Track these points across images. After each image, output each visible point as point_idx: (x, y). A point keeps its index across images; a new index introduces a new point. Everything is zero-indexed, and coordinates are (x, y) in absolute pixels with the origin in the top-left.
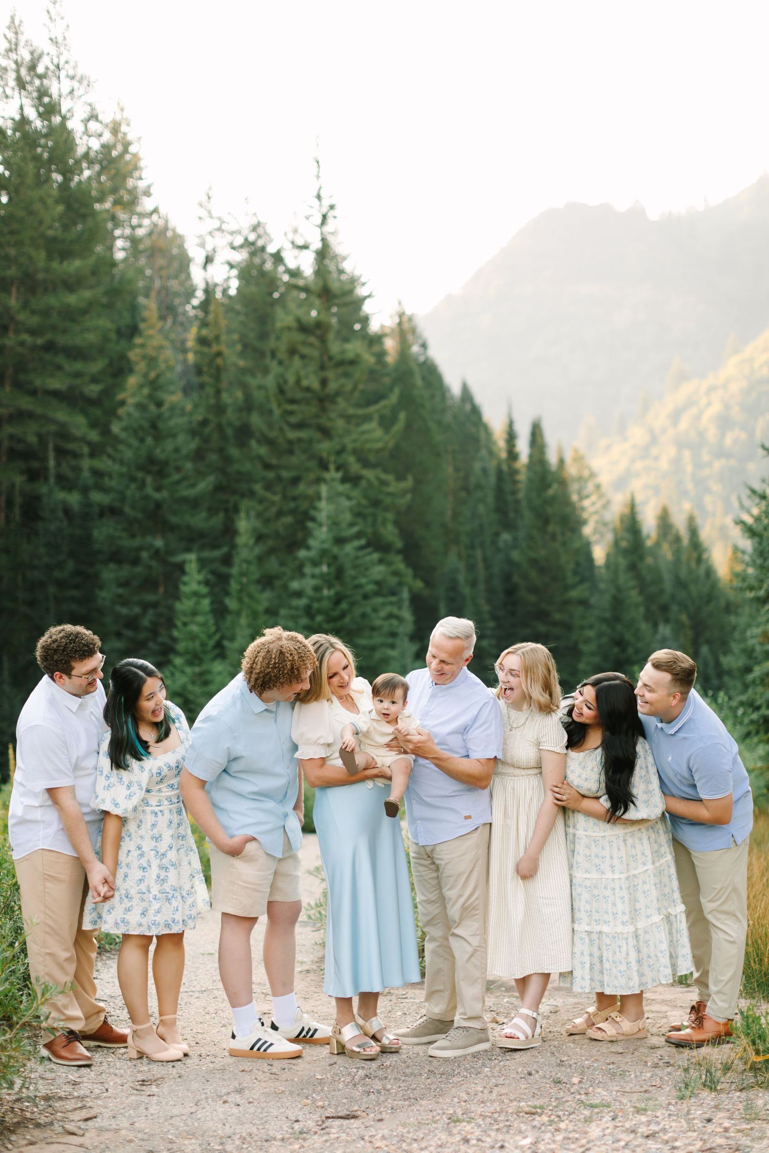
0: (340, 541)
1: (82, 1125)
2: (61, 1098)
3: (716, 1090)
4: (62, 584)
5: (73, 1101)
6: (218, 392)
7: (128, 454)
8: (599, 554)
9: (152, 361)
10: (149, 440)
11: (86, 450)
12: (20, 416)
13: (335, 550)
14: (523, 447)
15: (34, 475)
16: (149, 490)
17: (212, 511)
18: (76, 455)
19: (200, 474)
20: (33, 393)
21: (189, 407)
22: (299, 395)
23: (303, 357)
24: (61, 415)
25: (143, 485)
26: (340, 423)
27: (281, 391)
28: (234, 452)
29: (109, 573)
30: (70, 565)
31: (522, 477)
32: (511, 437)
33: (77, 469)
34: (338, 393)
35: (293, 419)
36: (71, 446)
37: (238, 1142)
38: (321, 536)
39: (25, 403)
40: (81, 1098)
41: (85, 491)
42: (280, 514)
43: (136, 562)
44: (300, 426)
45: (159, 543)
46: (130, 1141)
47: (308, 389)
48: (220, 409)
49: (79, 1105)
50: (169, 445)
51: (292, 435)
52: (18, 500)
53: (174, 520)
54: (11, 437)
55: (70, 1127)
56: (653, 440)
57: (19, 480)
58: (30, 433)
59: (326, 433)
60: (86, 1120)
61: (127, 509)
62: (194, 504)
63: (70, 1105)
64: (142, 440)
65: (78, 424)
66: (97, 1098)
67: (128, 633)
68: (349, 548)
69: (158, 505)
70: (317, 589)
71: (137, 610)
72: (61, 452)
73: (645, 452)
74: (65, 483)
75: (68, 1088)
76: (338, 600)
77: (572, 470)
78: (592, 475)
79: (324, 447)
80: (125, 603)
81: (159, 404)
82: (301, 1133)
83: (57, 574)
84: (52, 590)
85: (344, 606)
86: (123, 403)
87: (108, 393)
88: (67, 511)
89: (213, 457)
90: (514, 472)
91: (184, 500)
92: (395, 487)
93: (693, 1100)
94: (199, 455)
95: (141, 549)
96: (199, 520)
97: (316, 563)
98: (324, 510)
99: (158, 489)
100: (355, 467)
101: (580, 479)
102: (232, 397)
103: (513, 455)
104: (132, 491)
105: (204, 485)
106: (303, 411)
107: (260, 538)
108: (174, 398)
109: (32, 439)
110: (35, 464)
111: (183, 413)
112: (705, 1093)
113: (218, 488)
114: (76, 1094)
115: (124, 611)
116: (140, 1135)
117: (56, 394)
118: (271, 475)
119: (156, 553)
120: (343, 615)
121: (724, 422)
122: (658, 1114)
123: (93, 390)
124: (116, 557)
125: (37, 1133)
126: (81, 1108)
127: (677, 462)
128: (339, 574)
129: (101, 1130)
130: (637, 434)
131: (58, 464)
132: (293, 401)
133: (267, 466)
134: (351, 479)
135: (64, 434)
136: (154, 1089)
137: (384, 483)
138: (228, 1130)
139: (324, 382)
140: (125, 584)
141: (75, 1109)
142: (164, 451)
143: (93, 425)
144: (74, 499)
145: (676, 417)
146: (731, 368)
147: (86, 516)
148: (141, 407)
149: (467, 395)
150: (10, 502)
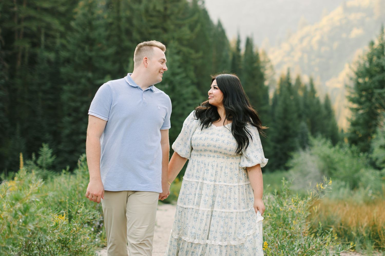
0: (174, 74)
4: (45, 92)
6: (118, 11)
7: (78, 36)
8: (271, 94)
10: (88, 30)
11: (58, 35)
12: (29, 18)
13: (172, 78)
14: (243, 46)
15: (35, 45)
16: (87, 51)
17: (114, 62)
18: (54, 37)
19: (109, 46)
20: (36, 8)
21: (106, 15)
22: (154, 13)
24: (48, 19)
25: (83, 49)
26: (172, 27)
27: (147, 11)
29: (67, 88)
30: (49, 84)
31: (243, 59)
32: (238, 42)
33: (54, 43)
34: (172, 14)
35: (152, 24)
36: (52, 33)
39: (32, 13)
41: (57, 52)
43: (79, 83)
44: (155, 27)
45: (90, 75)
47: (159, 12)
48: (119, 19)
50: (96, 32)
52: (27, 55)
53: (97, 65)
54: (25, 27)
56: (292, 49)
57: (27, 46)
58: (34, 26)
59: (165, 30)
61: (76, 59)
62: (106, 59)
64: (84, 30)
65: (56, 23)
67: (74, 114)
68: (178, 78)
69: (90, 58)
71: (78, 104)
72: (47, 36)
73: (289, 54)
74: (48, 48)
77: (262, 58)
78: (269, 61)
80: (74, 100)
81: (92, 13)
83: (43, 88)
84: (40, 94)
86: (76, 13)
87: (69, 11)
88: (49, 62)
89: (116, 39)
90: (239, 57)
91: (102, 57)
92: (194, 55)
94: (108, 38)
95: (81, 77)
96: (108, 66)
99: (91, 51)
101: (264, 62)
102: (125, 14)
103: (238, 50)
104: (79, 51)
105: (111, 51)
106: (156, 21)
108: (99, 12)
109: (34, 29)
110: (35, 40)
111: (103, 18)
113: (117, 53)
115: (73, 104)
117: (46, 10)
119: (89, 80)
121: (321, 43)
123: (62, 9)
124: (70, 81)
127: (301, 59)
130: (286, 46)
131: (45, 41)
132: (152, 16)
135: (49, 27)
137: (190, 54)
139: (166, 9)
140: (74, 92)
142: (95, 34)
143: (62, 24)
144: (52, 56)
145: (302, 40)
146: (324, 21)
147: (58, 63)
148: (84, 15)
149: (220, 25)
150: (23, 56)
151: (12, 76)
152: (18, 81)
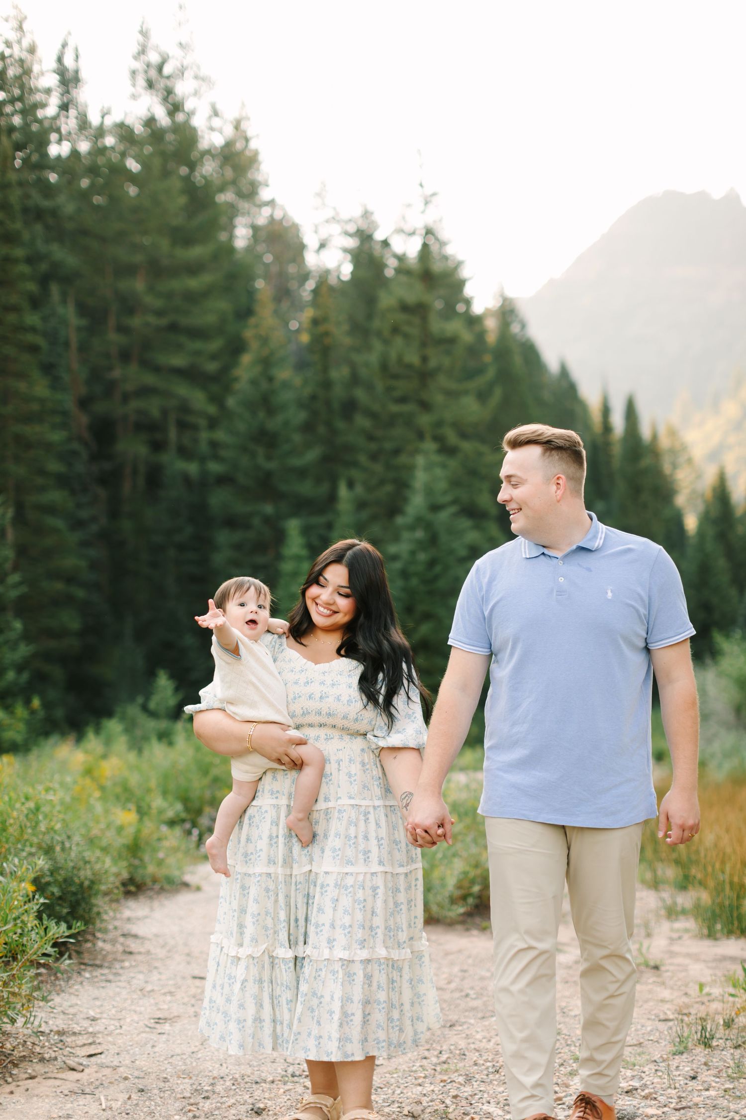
0: (435, 508)
1: (85, 1061)
2: (74, 1034)
3: (710, 1046)
4: (180, 547)
5: (85, 1036)
6: (326, 369)
7: (241, 426)
8: (691, 523)
9: (264, 340)
10: (261, 415)
11: (203, 422)
12: (145, 391)
13: (431, 517)
14: (618, 421)
15: (158, 446)
16: (261, 460)
17: (319, 480)
18: (195, 428)
19: (308, 445)
20: (157, 369)
22: (401, 371)
23: (406, 336)
24: (183, 390)
25: (253, 455)
26: (440, 398)
27: (384, 367)
28: (340, 424)
29: (223, 537)
30: (188, 530)
31: (617, 450)
32: (606, 411)
33: (196, 441)
34: (438, 370)
35: (397, 394)
36: (191, 419)
37: (228, 1083)
38: (417, 503)
39: (150, 379)
40: (93, 1034)
41: (203, 460)
42: (382, 482)
43: (247, 526)
44: (403, 400)
45: (268, 509)
46: (126, 1079)
47: (409, 366)
48: (327, 384)
49: (90, 1041)
50: (279, 419)
51: (395, 408)
52: (142, 468)
53: (283, 487)
54: (137, 411)
55: (71, 1062)
57: (143, 449)
58: (153, 407)
59: (425, 406)
60: (91, 1056)
61: (240, 477)
62: (302, 473)
63: (81, 1040)
64: (254, 414)
65: (198, 398)
66: (110, 1034)
68: (443, 516)
69: (269, 475)
70: (413, 553)
72: (183, 426)
73: (739, 425)
74: (184, 452)
75: (86, 1023)
76: (432, 563)
77: (664, 442)
78: (685, 449)
79: (424, 420)
81: (271, 379)
82: (293, 1076)
83: (178, 538)
84: (172, 553)
85: (438, 569)
86: (236, 379)
87: (226, 370)
88: (187, 480)
89: (322, 430)
90: (607, 444)
91: (293, 469)
93: (685, 1055)
94: (308, 428)
95: (252, 514)
96: (306, 488)
97: (412, 528)
98: (420, 478)
99: (269, 458)
100: (452, 438)
101: (673, 452)
102: (339, 374)
103: (607, 428)
104: (245, 461)
105: (312, 455)
106: (403, 387)
107: (361, 505)
108: (284, 374)
109: (155, 412)
110: (158, 436)
111: (293, 387)
112: (699, 1049)
113: (326, 459)
114: (91, 1030)
116: (136, 1073)
117: (178, 371)
118: (373, 446)
119: (267, 520)
120: (436, 578)
122: (646, 1069)
123: (212, 367)
124: (232, 522)
125: (39, 1068)
126: (90, 1044)
128: (433, 540)
129: (102, 1066)
130: (731, 409)
131: (178, 436)
132: (395, 377)
133: (371, 438)
134: (447, 450)
135: (184, 408)
136: (167, 1027)
138: (224, 1071)
139: (425, 359)
140: (237, 547)
141: (84, 1045)
142: (274, 424)
143: (211, 398)
144: (193, 468)
147: (204, 484)
148: (254, 382)
149: (564, 372)
150: (135, 472)
151: (114, 514)
152: (127, 525)
